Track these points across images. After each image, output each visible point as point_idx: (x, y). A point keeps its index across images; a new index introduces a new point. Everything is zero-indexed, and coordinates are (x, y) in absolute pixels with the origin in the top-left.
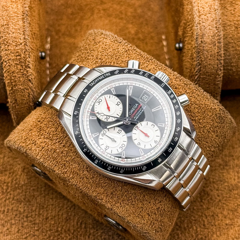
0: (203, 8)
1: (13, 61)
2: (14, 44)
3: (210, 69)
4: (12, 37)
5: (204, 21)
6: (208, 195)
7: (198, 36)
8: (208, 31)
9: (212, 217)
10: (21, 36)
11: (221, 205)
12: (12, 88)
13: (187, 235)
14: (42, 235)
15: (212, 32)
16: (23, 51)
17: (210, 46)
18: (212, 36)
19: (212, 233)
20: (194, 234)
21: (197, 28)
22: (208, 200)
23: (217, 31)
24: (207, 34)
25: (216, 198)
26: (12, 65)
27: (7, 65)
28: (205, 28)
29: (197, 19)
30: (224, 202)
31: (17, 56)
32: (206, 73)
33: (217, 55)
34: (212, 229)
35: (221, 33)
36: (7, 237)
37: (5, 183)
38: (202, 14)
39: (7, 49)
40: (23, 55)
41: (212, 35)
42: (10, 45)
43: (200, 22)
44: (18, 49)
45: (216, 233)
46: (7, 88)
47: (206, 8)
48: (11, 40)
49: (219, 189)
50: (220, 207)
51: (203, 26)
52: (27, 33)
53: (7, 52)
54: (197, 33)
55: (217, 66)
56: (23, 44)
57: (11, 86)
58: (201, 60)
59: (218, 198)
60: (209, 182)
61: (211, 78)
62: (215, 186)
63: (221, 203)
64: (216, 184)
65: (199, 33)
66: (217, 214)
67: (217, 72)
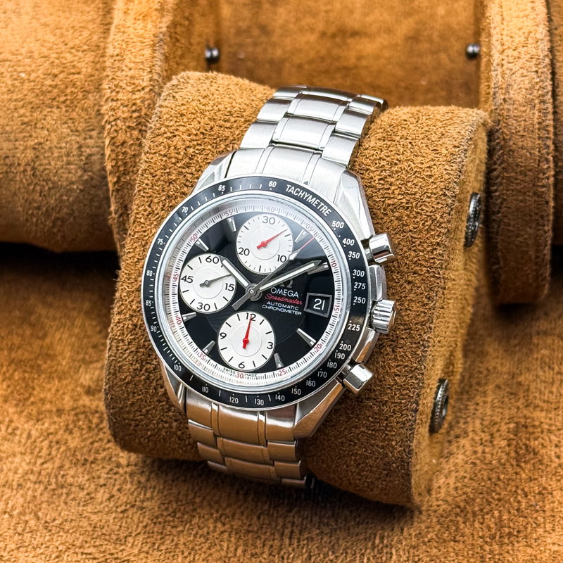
0: (511, 37)
1: (125, 122)
2: (129, 89)
3: (524, 158)
4: (127, 76)
5: (511, 61)
7: (497, 89)
8: (520, 79)
9: (537, 497)
10: (145, 74)
12: (119, 178)
13: (477, 525)
14: (159, 508)
15: (527, 82)
16: (146, 103)
17: (523, 109)
18: (526, 89)
19: (534, 525)
20: (492, 526)
21: (496, 73)
22: (533, 464)
23: (538, 80)
24: (516, 85)
25: (551, 461)
26: (121, 129)
27: (113, 129)
28: (512, 72)
29: (496, 57)
31: (134, 112)
32: (515, 168)
33: (539, 129)
34: (536, 518)
35: (546, 84)
36: (85, 508)
38: (509, 48)
39: (115, 99)
40: (144, 111)
41: (528, 86)
42: (121, 91)
43: (503, 62)
44: (136, 99)
45: (545, 525)
46: (109, 178)
48: (125, 82)
50: (559, 478)
51: (508, 69)
52: (157, 69)
53: (114, 103)
54: (495, 84)
55: (539, 151)
56: (147, 90)
57: (117, 174)
58: (504, 139)
59: (557, 460)
60: (539, 430)
62: (553, 437)
64: (555, 435)
65: (499, 84)
66: (550, 491)
67: (539, 165)
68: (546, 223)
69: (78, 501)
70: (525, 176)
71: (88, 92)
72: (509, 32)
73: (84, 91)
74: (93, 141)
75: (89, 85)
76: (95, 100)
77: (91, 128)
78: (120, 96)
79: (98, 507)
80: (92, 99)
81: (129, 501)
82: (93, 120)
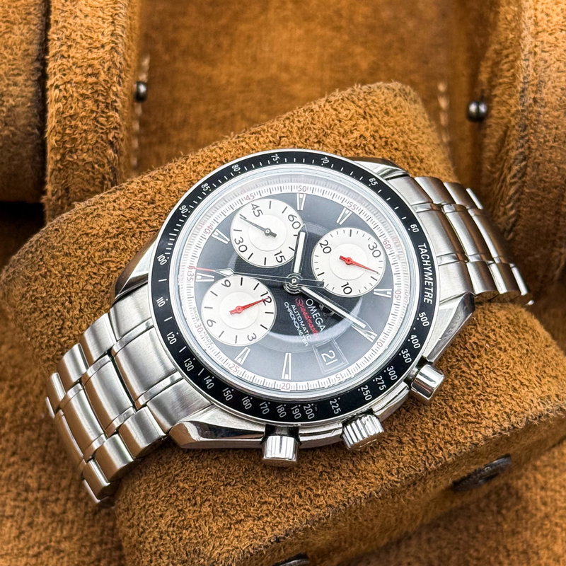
0: (547, 15)
1: (77, 88)
2: (85, 44)
3: (550, 172)
4: (82, 25)
5: (547, 49)
6: (519, 498)
7: (527, 86)
8: (555, 75)
9: (522, 556)
10: (105, 25)
11: (548, 526)
12: (63, 156)
14: (80, 552)
16: (106, 65)
17: (556, 114)
21: (527, 63)
24: (550, 82)
25: (537, 509)
26: (72, 96)
28: (546, 65)
29: (528, 42)
30: (558, 521)
31: (89, 75)
32: (538, 183)
38: (544, 30)
39: (66, 55)
40: (103, 76)
42: (74, 45)
43: (537, 49)
44: (93, 59)
46: (50, 155)
47: (554, 15)
48: (79, 33)
49: (549, 486)
50: (545, 532)
51: (542, 59)
52: (122, 20)
54: (524, 78)
56: (108, 48)
57: (61, 151)
58: (529, 148)
59: (543, 508)
61: (551, 196)
62: (539, 476)
63: (551, 522)
64: (541, 474)
65: (530, 78)
66: (536, 550)
70: (549, 193)
71: (14, 24)
72: (544, 7)
73: (8, 21)
74: (18, 89)
75: (13, 12)
76: (22, 34)
77: (16, 72)
78: (72, 52)
80: (18, 32)
81: (42, 540)
82: (17, 62)
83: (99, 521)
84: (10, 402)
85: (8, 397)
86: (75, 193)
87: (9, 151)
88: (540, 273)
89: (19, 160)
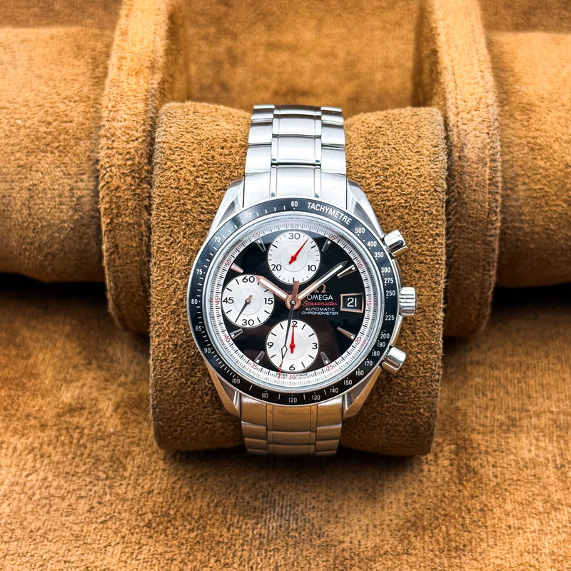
0: (465, 101)
1: (119, 169)
2: (124, 138)
3: (475, 210)
5: (466, 123)
6: (476, 473)
7: (453, 148)
8: (473, 140)
9: (479, 513)
11: (500, 491)
12: (112, 219)
13: (427, 538)
15: (479, 142)
16: (139, 152)
17: (475, 166)
18: (479, 149)
19: (478, 540)
20: (441, 540)
21: (452, 133)
22: (474, 482)
23: (489, 141)
24: (470, 144)
25: (490, 480)
26: (116, 175)
27: (107, 175)
28: (466, 133)
29: (452, 119)
30: (507, 487)
31: (128, 160)
32: (467, 218)
33: (490, 185)
34: (479, 533)
35: (496, 144)
36: (67, 518)
37: (77, 428)
38: (463, 111)
39: (111, 147)
40: (137, 160)
41: (480, 146)
42: (117, 139)
43: (458, 124)
44: (130, 148)
45: (488, 540)
46: (103, 219)
47: (469, 101)
49: (498, 464)
50: (497, 496)
51: (462, 129)
53: (109, 151)
55: (489, 205)
56: (140, 140)
57: (110, 216)
58: (458, 192)
59: (494, 479)
60: (477, 451)
61: (477, 229)
62: (490, 458)
63: (501, 488)
64: (492, 456)
66: (490, 508)
67: (488, 217)
68: (492, 268)
69: (60, 512)
70: (476, 226)
71: (80, 139)
72: (462, 97)
73: (76, 138)
74: (84, 184)
75: (80, 132)
76: (86, 147)
77: (82, 172)
78: (115, 145)
79: (80, 518)
80: (84, 145)
81: (108, 512)
82: (84, 165)
83: (151, 498)
84: (88, 422)
85: (87, 419)
86: (122, 248)
87: (79, 232)
88: (477, 295)
89: (86, 239)
